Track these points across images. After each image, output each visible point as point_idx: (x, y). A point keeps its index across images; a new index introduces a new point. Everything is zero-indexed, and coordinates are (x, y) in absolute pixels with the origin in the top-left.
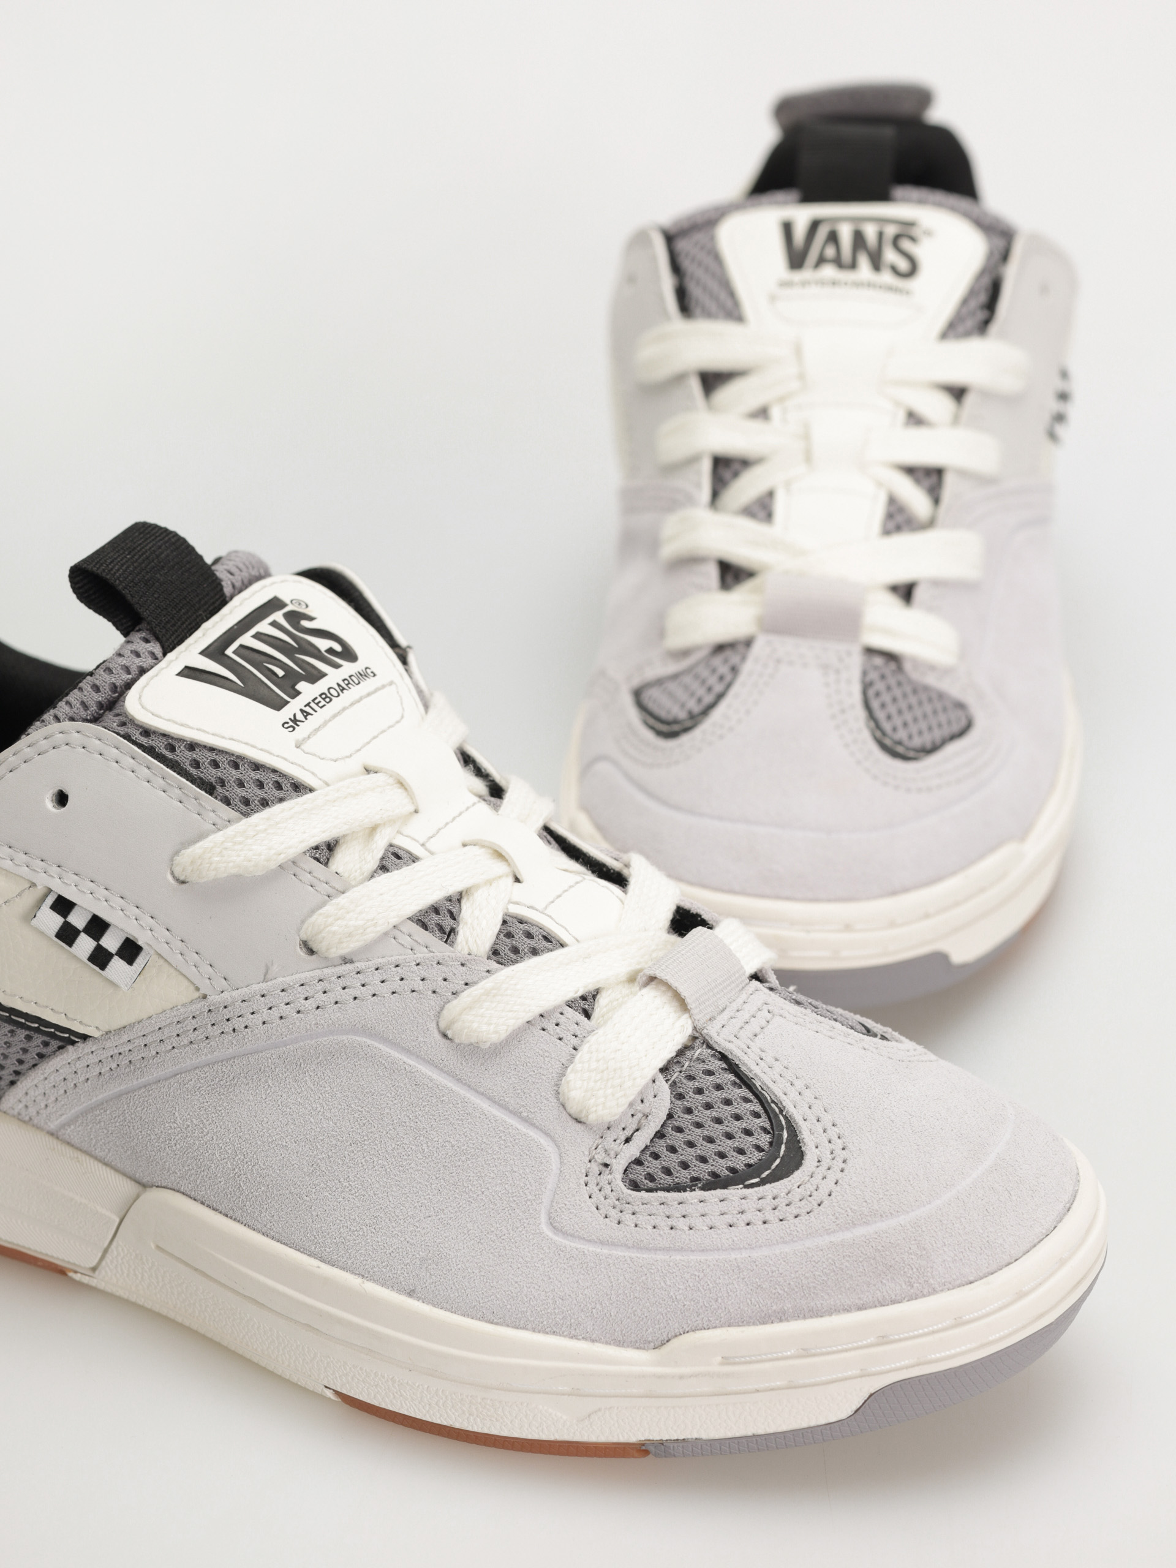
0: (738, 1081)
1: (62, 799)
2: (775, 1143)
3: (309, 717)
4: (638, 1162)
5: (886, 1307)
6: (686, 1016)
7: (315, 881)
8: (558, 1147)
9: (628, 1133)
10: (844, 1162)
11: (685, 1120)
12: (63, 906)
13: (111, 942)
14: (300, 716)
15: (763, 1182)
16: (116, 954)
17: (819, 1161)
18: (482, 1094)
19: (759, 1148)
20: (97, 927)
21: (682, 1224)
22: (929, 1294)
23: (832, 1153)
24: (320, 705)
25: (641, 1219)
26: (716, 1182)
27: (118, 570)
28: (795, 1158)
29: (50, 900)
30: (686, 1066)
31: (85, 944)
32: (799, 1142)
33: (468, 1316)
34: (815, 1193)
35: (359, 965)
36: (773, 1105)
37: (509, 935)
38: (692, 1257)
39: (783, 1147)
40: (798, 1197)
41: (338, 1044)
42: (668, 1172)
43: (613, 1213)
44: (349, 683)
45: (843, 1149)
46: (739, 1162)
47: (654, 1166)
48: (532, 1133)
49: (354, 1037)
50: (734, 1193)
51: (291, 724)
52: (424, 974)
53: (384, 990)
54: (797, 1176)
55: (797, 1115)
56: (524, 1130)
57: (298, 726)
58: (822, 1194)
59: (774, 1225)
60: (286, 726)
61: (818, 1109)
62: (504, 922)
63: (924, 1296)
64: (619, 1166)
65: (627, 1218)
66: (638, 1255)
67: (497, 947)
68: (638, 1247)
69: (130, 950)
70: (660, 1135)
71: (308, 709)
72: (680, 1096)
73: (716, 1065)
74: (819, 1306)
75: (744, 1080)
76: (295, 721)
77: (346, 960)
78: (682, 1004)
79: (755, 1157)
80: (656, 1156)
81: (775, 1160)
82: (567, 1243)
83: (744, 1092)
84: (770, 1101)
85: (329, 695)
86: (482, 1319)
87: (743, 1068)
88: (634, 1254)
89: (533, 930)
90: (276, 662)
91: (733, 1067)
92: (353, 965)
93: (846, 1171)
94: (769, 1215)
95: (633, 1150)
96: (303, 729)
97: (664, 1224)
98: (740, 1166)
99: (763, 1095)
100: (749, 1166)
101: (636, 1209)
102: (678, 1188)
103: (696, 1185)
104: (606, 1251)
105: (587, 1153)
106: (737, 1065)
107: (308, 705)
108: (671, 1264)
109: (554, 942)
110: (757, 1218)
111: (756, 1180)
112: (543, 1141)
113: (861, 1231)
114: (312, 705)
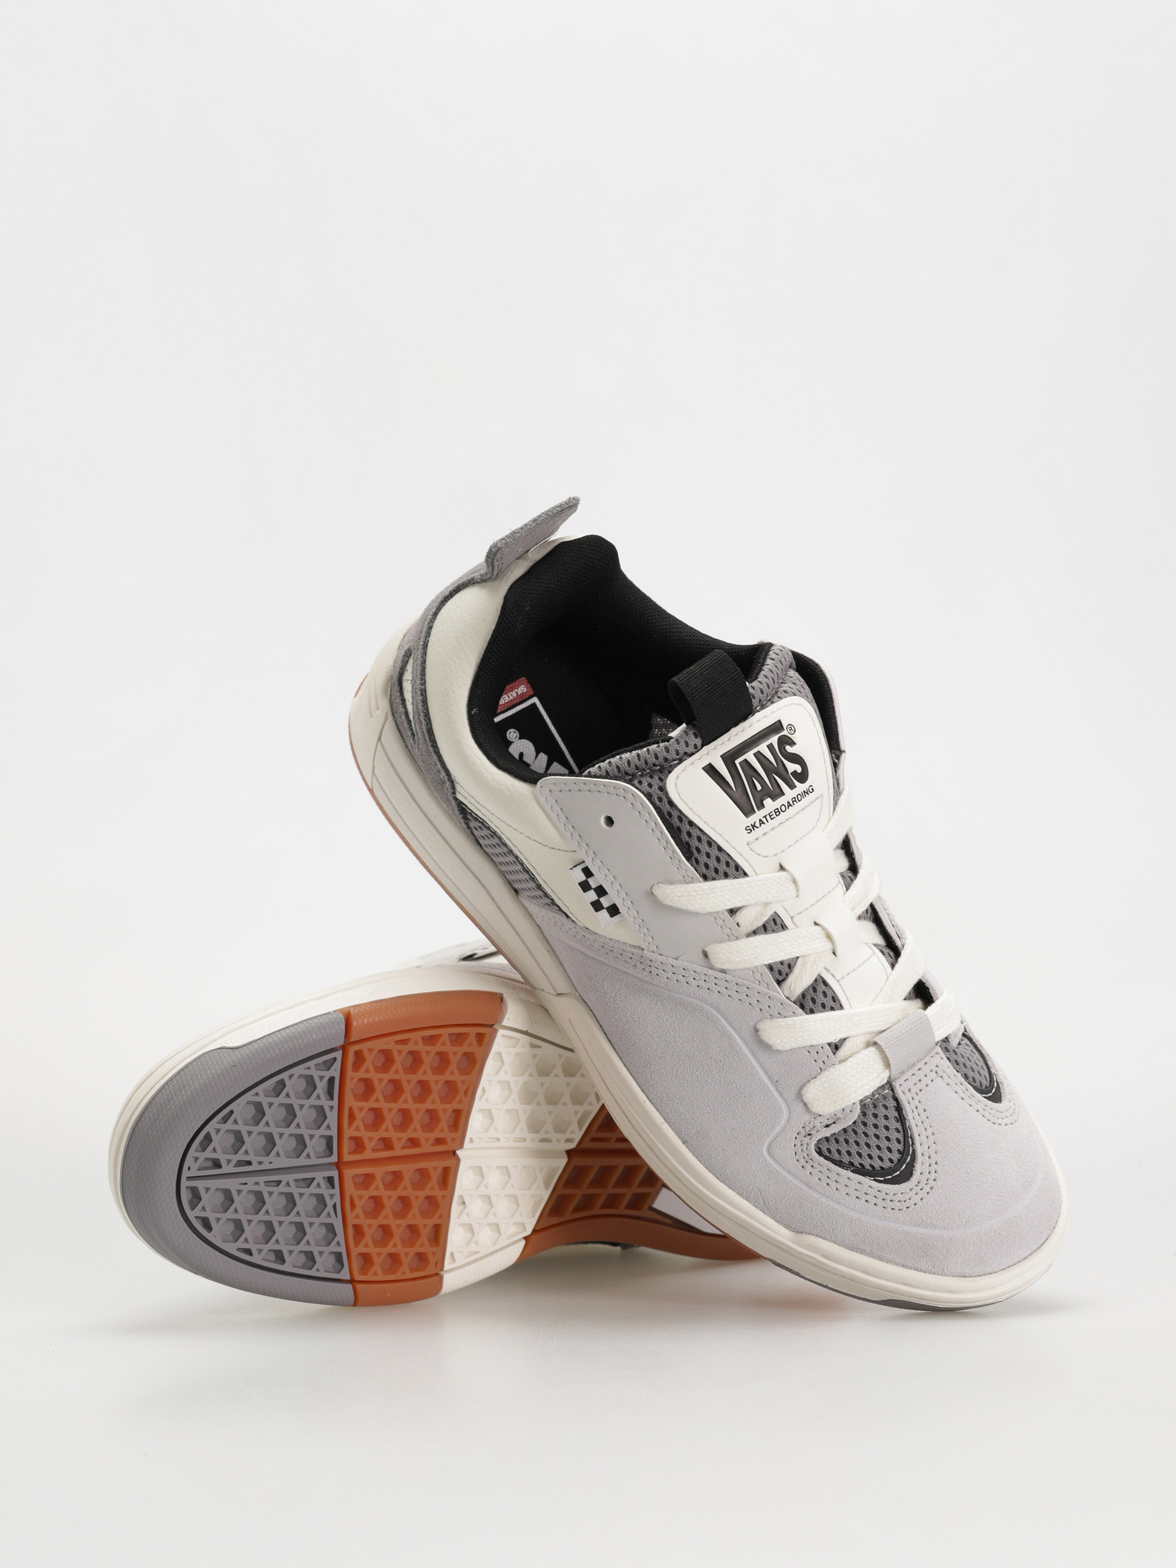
0: (898, 1118)
1: (610, 821)
2: (901, 1161)
3: (762, 825)
4: (827, 1139)
5: (917, 1272)
6: (888, 1071)
7: (724, 926)
8: (790, 1113)
9: (828, 1122)
10: (931, 1188)
11: (861, 1129)
12: (587, 872)
13: (605, 902)
14: (757, 824)
15: (886, 1182)
16: (606, 909)
17: (918, 1182)
18: (763, 1068)
19: (891, 1161)
20: (601, 891)
21: (834, 1185)
22: (941, 1275)
23: (927, 1180)
24: (772, 817)
25: (815, 1172)
26: (861, 1171)
27: (696, 695)
28: (906, 1176)
29: (582, 866)
30: (876, 1097)
31: (592, 896)
32: (913, 1166)
33: (708, 1169)
34: (908, 1201)
35: (728, 977)
36: (910, 1140)
37: (815, 990)
38: (831, 1204)
39: (904, 1165)
40: (898, 1199)
41: (701, 1007)
42: (839, 1152)
43: (802, 1161)
44: (795, 801)
45: (934, 1180)
46: (877, 1164)
47: (834, 1147)
48: (780, 1099)
49: (710, 1008)
50: (867, 1181)
51: (751, 828)
52: (759, 999)
53: (736, 996)
54: (904, 1186)
55: (919, 1150)
56: (777, 1096)
57: (754, 830)
58: (910, 1203)
59: (879, 1208)
60: (747, 828)
61: (932, 1152)
62: (816, 980)
63: (939, 1274)
64: (817, 1137)
65: (808, 1167)
66: (805, 1189)
67: (805, 993)
68: (807, 1184)
69: (614, 910)
70: (845, 1130)
71: (764, 820)
72: (864, 1114)
73: (892, 1104)
74: (883, 1256)
75: (901, 1118)
76: (754, 826)
77: (723, 971)
78: (887, 1065)
79: (887, 1164)
80: (837, 1141)
81: (897, 1172)
82: (773, 1163)
83: (899, 1126)
84: (909, 1136)
85: (780, 810)
86: (715, 1175)
87: (904, 1112)
88: (803, 1187)
89: (829, 993)
90: (761, 780)
91: (899, 1108)
92: (725, 975)
93: (930, 1195)
94: (879, 1202)
95: (827, 1133)
96: (756, 832)
97: (825, 1180)
98: (877, 1166)
99: (907, 1131)
100: (882, 1168)
101: (814, 1165)
102: (839, 1164)
103: (850, 1168)
104: (790, 1178)
105: (803, 1123)
106: (902, 1109)
107: (765, 817)
108: (819, 1202)
109: (837, 1002)
110: (873, 1200)
111: (883, 1179)
112: (784, 1106)
113: (922, 1230)
114: (768, 817)
